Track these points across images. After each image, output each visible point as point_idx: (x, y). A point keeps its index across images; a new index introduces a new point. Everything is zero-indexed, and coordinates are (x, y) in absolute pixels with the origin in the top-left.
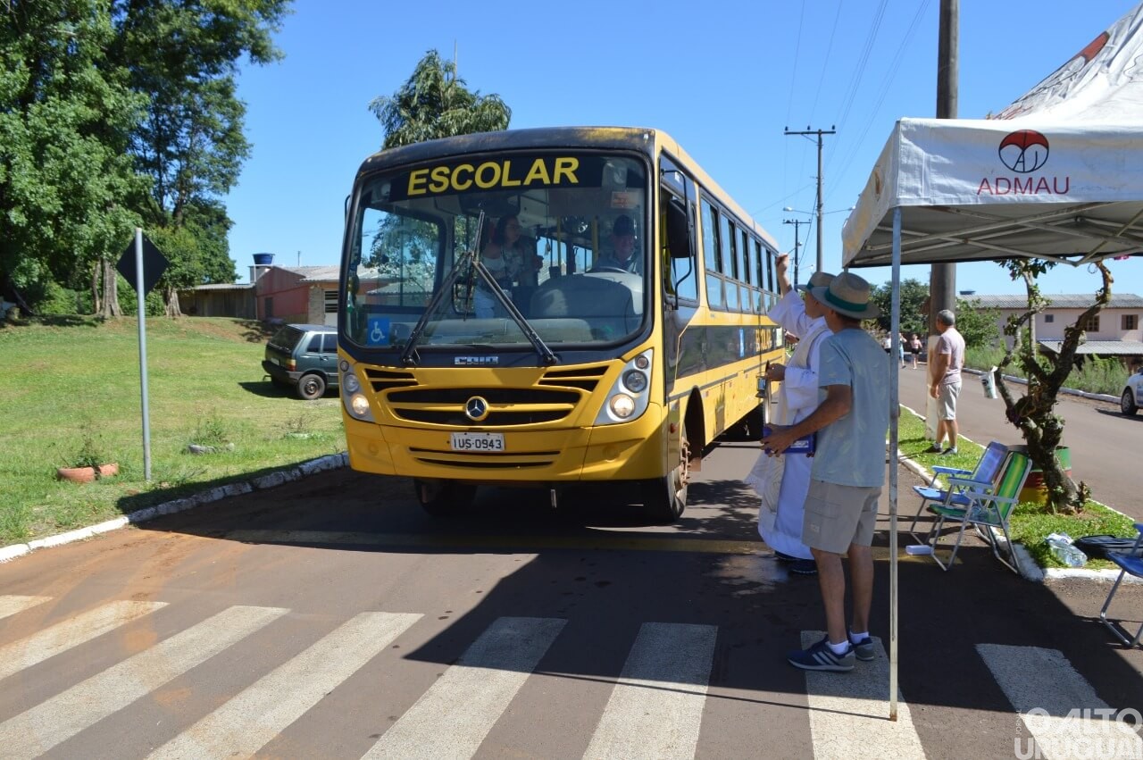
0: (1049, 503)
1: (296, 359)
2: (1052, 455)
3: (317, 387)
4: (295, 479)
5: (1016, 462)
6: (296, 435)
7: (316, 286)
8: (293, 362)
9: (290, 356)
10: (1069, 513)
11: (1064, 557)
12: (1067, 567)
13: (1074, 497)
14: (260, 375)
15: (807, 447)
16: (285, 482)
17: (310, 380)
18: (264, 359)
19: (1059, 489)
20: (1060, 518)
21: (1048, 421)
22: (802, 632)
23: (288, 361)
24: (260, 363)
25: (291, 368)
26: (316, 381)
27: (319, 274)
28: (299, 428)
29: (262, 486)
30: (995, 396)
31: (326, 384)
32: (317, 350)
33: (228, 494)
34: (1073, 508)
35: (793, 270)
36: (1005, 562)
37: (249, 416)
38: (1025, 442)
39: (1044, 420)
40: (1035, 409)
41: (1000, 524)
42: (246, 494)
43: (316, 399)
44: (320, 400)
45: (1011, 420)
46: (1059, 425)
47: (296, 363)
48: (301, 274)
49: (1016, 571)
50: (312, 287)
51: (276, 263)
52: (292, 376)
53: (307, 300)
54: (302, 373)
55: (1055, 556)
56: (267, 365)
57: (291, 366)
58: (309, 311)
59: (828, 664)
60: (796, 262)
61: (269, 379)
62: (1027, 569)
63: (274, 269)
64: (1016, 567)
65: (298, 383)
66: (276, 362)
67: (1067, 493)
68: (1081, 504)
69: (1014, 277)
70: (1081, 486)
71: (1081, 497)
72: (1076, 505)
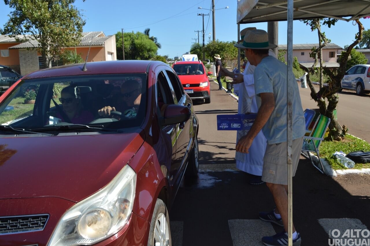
0: (329, 135)
2: (332, 113)
5: (322, 119)
10: (339, 140)
11: (344, 164)
12: (346, 169)
13: (341, 132)
15: (239, 127)
19: (334, 129)
20: (335, 143)
21: (332, 98)
22: (229, 221)
30: (306, 87)
34: (340, 138)
35: (202, 36)
36: (317, 168)
38: (318, 108)
39: (331, 97)
40: (330, 92)
41: (315, 150)
45: (313, 98)
46: (337, 100)
49: (322, 172)
55: (339, 163)
59: (286, 245)
60: (203, 32)
62: (328, 171)
64: (322, 170)
67: (338, 131)
68: (344, 136)
69: (312, 30)
70: (344, 127)
71: (344, 132)
72: (342, 136)
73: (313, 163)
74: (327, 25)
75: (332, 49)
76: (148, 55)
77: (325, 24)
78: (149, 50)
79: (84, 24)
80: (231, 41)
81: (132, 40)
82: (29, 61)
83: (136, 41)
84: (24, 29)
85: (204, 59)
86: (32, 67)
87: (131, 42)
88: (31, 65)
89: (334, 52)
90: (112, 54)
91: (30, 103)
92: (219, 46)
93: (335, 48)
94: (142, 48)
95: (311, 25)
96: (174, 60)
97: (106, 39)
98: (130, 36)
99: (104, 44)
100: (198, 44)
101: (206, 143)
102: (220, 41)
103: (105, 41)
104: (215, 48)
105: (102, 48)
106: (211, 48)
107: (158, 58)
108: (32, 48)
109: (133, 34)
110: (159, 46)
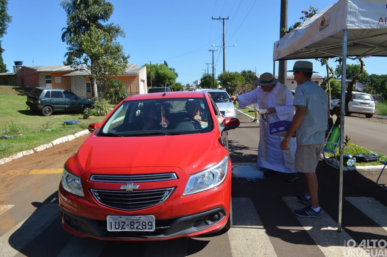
1: (40, 100)
3: (49, 111)
4: (50, 147)
6: (46, 130)
7: (41, 73)
8: (39, 102)
9: (38, 100)
13: (344, 141)
14: (25, 107)
16: (47, 149)
17: (47, 108)
18: (27, 101)
23: (37, 102)
24: (25, 102)
25: (38, 104)
26: (49, 109)
27: (42, 69)
28: (47, 127)
29: (37, 151)
31: (53, 110)
32: (49, 97)
33: (25, 155)
37: (24, 123)
42: (32, 154)
43: (49, 115)
44: (51, 116)
47: (41, 102)
48: (35, 69)
50: (40, 74)
51: (23, 65)
52: (39, 107)
53: (38, 79)
54: (43, 106)
56: (28, 103)
57: (39, 103)
58: (39, 83)
59: (312, 215)
60: (213, 64)
61: (29, 109)
63: (24, 68)
65: (42, 110)
66: (32, 102)
68: (347, 143)
69: (321, 65)
70: (347, 137)
71: (347, 141)
72: (345, 143)
73: (327, 162)
74: (339, 62)
75: (316, 79)
76: (169, 83)
77: (337, 61)
78: (170, 79)
79: (128, 57)
80: (234, 72)
81: (156, 70)
82: (78, 86)
83: (160, 71)
84: (83, 61)
85: (213, 86)
86: (81, 91)
87: (156, 72)
88: (80, 89)
89: (318, 81)
90: (143, 81)
91: (88, 119)
92: (230, 76)
93: (319, 78)
94: (165, 77)
95: (321, 61)
96: (186, 86)
97: (140, 69)
98: (155, 67)
99: (138, 74)
100: (208, 74)
101: (249, 149)
102: (231, 72)
103: (139, 71)
104: (227, 78)
105: (136, 76)
106: (224, 77)
107: (176, 84)
108: (88, 75)
109: (157, 66)
110: (177, 75)
